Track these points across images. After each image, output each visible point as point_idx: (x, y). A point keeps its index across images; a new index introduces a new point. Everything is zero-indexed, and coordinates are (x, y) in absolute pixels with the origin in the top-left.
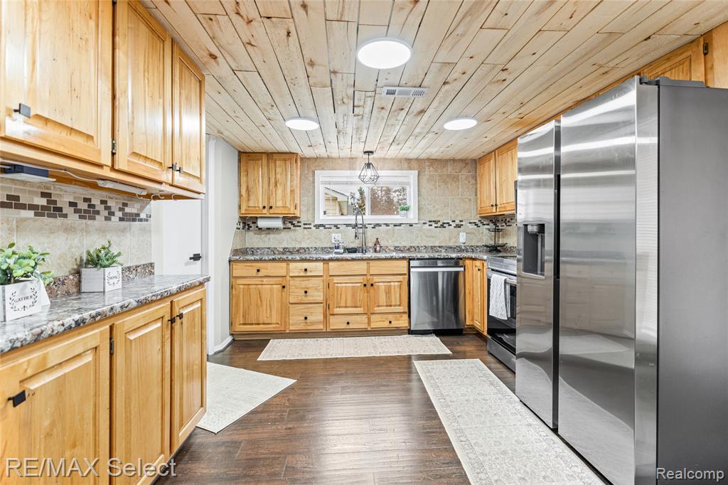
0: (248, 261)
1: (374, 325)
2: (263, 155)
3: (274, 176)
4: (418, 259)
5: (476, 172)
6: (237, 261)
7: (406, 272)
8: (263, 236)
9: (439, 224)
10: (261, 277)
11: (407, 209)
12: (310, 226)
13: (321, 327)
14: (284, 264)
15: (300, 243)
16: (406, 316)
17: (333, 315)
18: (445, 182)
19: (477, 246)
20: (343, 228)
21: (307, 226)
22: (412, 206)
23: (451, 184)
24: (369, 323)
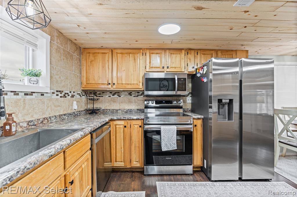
18: (66, 58)
23: (70, 61)
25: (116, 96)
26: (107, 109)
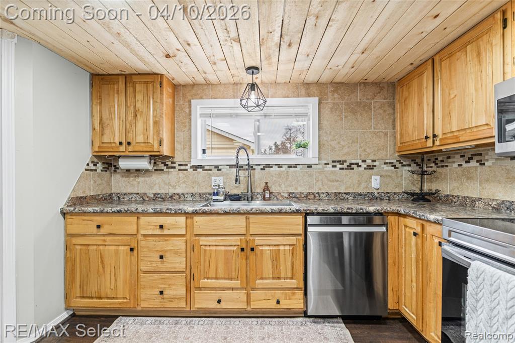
0: (85, 213)
1: (255, 305)
2: (120, 77)
3: (133, 104)
4: (318, 214)
5: (394, 99)
6: (71, 213)
7: (301, 231)
8: (132, 179)
9: (345, 166)
10: (104, 235)
11: (305, 146)
12: (186, 167)
13: (182, 304)
14: (133, 219)
15: (174, 187)
16: (300, 294)
17: (200, 289)
18: (354, 112)
19: (395, 193)
20: (225, 169)
21: (183, 167)
22: (311, 143)
23: (361, 114)
24: (248, 302)
25: (473, 163)
26: (453, 196)
